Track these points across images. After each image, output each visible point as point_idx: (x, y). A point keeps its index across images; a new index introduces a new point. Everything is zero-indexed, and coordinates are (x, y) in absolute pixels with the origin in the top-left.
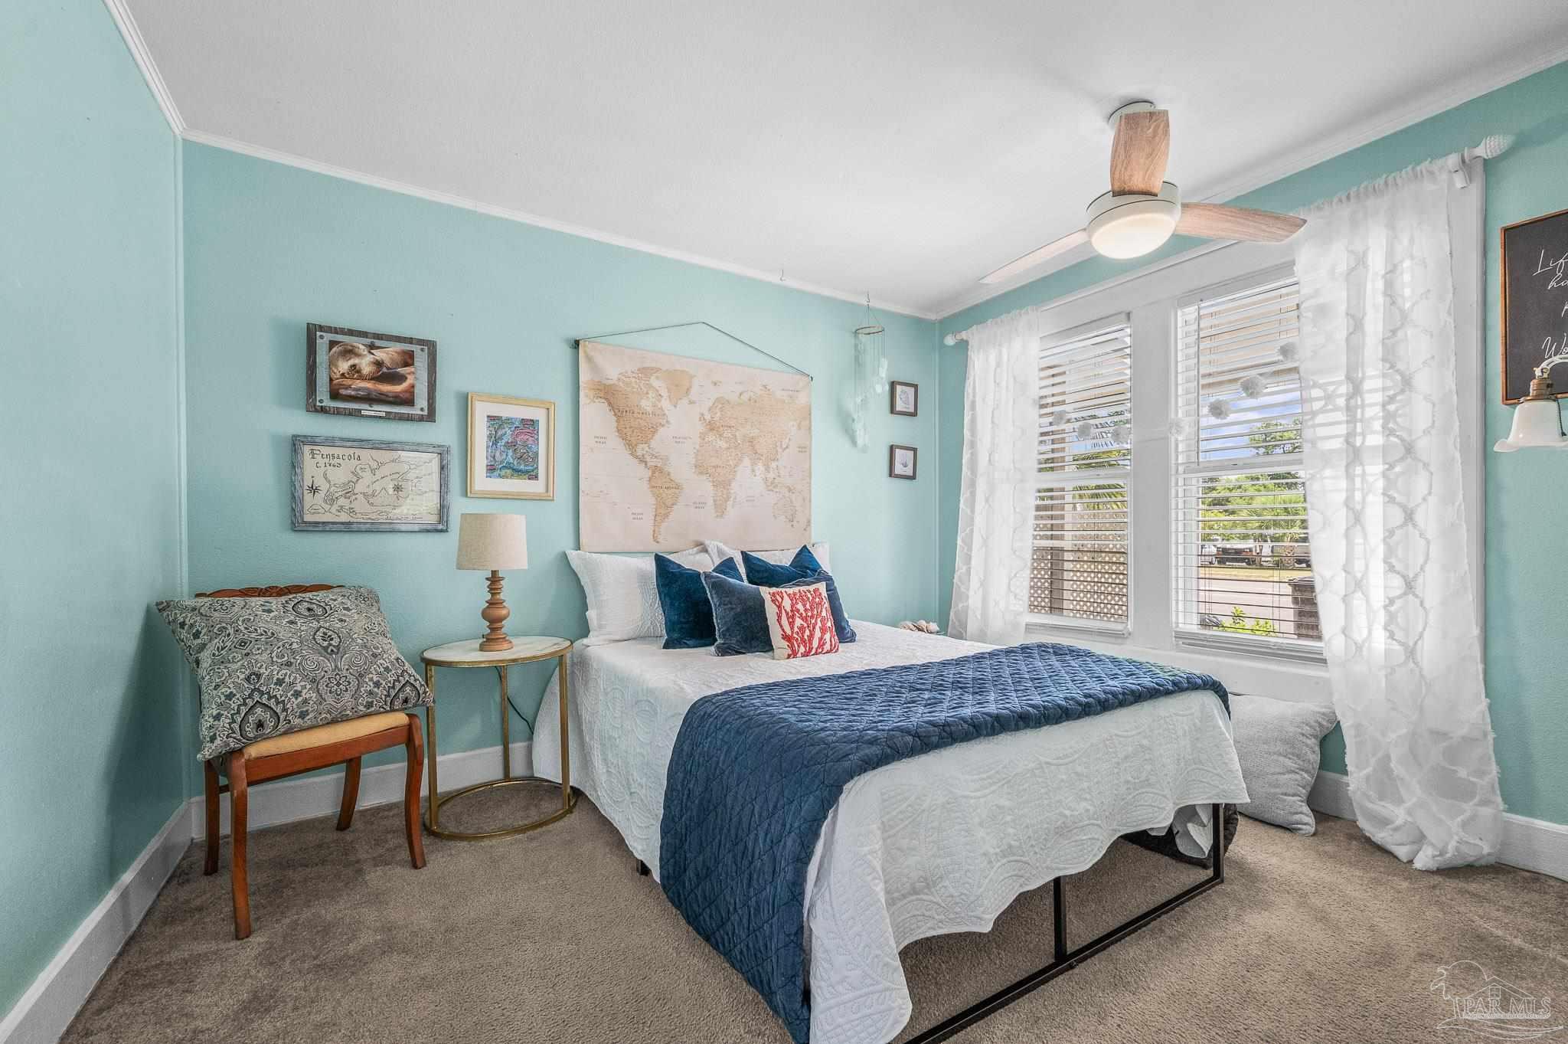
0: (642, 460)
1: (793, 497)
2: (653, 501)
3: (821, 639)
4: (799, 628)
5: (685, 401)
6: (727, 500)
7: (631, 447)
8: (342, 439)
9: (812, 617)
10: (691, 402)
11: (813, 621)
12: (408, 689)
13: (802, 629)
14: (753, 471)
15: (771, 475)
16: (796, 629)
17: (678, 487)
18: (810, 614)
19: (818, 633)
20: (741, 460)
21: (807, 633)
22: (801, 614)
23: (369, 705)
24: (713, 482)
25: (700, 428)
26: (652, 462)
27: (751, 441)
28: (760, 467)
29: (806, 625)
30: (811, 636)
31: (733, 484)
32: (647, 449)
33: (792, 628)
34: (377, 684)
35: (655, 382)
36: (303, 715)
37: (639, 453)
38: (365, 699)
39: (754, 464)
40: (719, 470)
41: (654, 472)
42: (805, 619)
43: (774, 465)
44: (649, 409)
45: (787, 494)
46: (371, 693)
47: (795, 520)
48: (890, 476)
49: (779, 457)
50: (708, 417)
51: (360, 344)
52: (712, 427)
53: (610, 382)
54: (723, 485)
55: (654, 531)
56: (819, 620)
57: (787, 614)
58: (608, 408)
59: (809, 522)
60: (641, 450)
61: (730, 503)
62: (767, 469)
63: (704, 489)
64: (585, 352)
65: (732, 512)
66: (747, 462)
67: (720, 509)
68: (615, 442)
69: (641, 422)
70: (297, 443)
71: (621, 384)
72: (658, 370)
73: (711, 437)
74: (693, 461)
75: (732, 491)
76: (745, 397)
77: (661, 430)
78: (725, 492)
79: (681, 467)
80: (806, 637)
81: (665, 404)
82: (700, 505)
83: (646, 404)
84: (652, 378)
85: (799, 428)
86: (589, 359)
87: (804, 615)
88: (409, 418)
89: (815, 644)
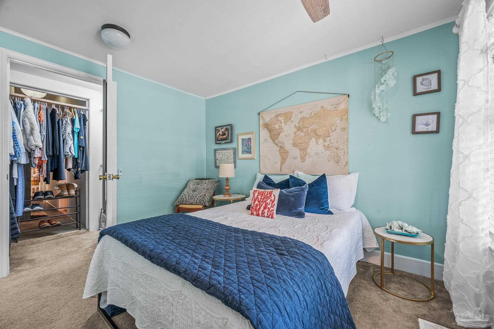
0: (277, 145)
1: (339, 152)
2: (280, 157)
3: (263, 211)
4: (256, 205)
5: (290, 122)
6: (306, 155)
7: (274, 141)
8: (220, 149)
9: (262, 202)
10: (292, 122)
11: (262, 203)
12: (202, 201)
13: (257, 205)
14: (317, 143)
15: (327, 144)
16: (255, 205)
17: (288, 152)
18: (262, 200)
19: (262, 208)
20: (311, 139)
21: (258, 207)
22: (258, 200)
23: (196, 203)
24: (299, 149)
25: (295, 130)
26: (279, 145)
27: (315, 131)
28: (321, 141)
29: (258, 204)
30: (259, 209)
31: (308, 149)
32: (278, 141)
33: (254, 204)
34: (198, 199)
35: (280, 118)
36: (186, 202)
37: (276, 143)
38: (195, 201)
39: (317, 140)
40: (302, 144)
41: (280, 148)
42: (259, 202)
43: (328, 139)
44: (278, 128)
45: (335, 151)
46: (196, 200)
47: (340, 162)
48: (413, 134)
49: (331, 135)
50: (297, 126)
51: (220, 129)
52: (299, 129)
53: (267, 122)
54: (304, 150)
55: (281, 167)
56: (264, 203)
57: (255, 198)
58: (267, 130)
59: (347, 162)
60: (276, 141)
61: (307, 156)
62: (325, 141)
63: (296, 152)
64: (261, 116)
65: (308, 160)
66: (313, 139)
67: (303, 159)
68: (269, 140)
69: (275, 132)
70: (215, 150)
71: (270, 122)
72: (281, 114)
73: (298, 133)
74: (292, 142)
75: (307, 152)
76: (313, 114)
77: (281, 134)
78: (304, 152)
79: (288, 146)
80: (257, 209)
81: (283, 125)
82: (295, 158)
83: (277, 127)
84: (279, 117)
85: (341, 120)
86: (262, 117)
87: (260, 200)
88: (228, 143)
89: (260, 212)
